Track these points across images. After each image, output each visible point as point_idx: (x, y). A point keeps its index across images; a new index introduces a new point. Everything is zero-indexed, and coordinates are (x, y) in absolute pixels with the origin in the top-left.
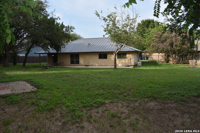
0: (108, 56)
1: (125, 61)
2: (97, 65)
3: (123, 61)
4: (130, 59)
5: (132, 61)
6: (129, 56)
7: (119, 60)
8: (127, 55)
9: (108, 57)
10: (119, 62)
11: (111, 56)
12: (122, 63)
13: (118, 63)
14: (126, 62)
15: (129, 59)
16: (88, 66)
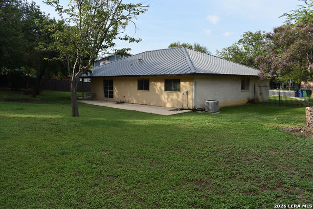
0: (152, 84)
1: (178, 96)
2: (135, 101)
3: (174, 95)
4: (187, 93)
5: (189, 97)
6: (184, 86)
7: (168, 95)
8: (182, 84)
9: (150, 86)
10: (167, 99)
11: (156, 84)
12: (172, 100)
13: (166, 101)
14: (179, 100)
15: (185, 94)
16: (123, 103)
